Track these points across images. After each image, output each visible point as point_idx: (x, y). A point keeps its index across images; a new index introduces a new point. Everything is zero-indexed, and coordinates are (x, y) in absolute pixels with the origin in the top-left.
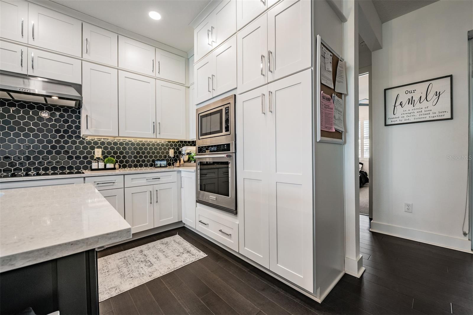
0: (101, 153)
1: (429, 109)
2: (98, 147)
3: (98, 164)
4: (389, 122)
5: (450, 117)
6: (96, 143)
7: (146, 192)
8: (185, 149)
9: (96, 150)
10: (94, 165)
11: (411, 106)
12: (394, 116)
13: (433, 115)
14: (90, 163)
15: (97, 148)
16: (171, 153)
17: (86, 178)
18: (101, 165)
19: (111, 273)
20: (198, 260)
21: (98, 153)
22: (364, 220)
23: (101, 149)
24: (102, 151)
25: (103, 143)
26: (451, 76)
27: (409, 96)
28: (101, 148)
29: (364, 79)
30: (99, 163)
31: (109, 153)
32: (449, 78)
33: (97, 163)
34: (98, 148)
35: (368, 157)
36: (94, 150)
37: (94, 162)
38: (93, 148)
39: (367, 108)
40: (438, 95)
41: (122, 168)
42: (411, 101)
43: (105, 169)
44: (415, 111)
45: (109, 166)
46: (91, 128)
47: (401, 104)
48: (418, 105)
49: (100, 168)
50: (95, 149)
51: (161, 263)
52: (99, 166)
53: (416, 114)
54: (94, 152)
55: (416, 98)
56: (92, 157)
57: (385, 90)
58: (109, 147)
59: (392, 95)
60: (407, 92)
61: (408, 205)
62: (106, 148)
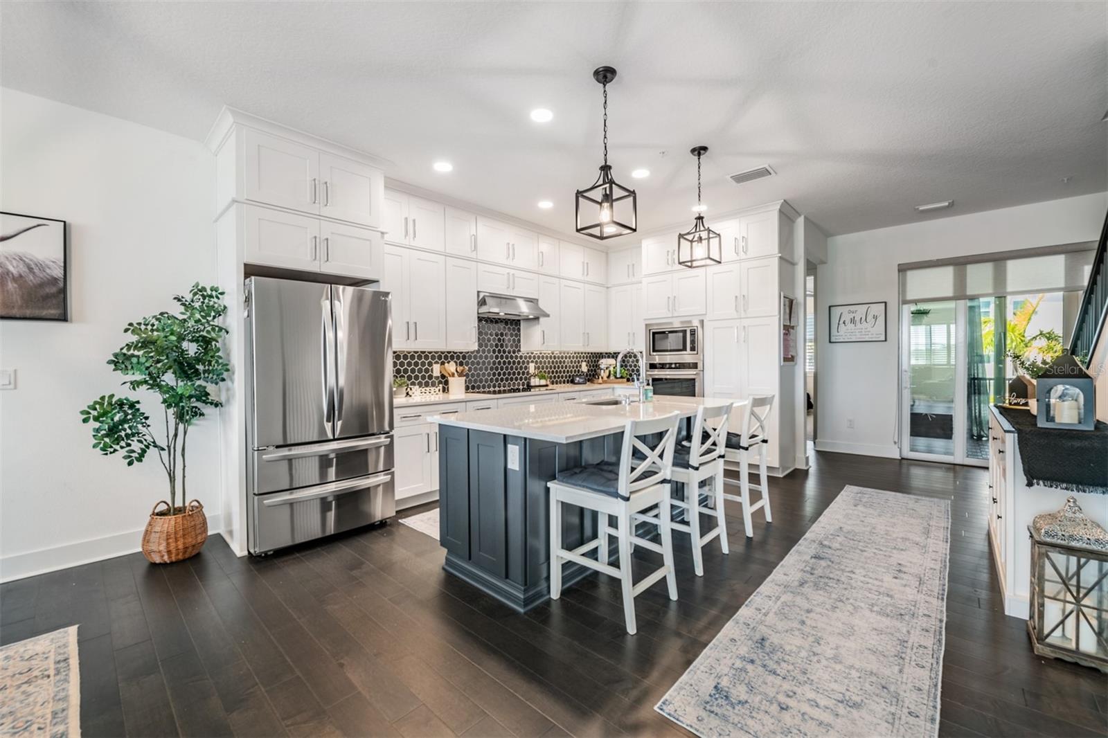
1: (868, 330)
4: (833, 340)
5: (884, 339)
8: (604, 363)
11: (852, 325)
12: (838, 334)
13: (870, 336)
16: (584, 368)
22: (810, 444)
26: (886, 303)
27: (852, 316)
29: (810, 280)
32: (884, 304)
35: (813, 370)
39: (813, 298)
40: (875, 318)
42: (853, 321)
44: (857, 331)
47: (844, 323)
48: (859, 325)
53: (857, 334)
55: (857, 319)
57: (830, 307)
59: (836, 312)
60: (850, 312)
61: (850, 421)
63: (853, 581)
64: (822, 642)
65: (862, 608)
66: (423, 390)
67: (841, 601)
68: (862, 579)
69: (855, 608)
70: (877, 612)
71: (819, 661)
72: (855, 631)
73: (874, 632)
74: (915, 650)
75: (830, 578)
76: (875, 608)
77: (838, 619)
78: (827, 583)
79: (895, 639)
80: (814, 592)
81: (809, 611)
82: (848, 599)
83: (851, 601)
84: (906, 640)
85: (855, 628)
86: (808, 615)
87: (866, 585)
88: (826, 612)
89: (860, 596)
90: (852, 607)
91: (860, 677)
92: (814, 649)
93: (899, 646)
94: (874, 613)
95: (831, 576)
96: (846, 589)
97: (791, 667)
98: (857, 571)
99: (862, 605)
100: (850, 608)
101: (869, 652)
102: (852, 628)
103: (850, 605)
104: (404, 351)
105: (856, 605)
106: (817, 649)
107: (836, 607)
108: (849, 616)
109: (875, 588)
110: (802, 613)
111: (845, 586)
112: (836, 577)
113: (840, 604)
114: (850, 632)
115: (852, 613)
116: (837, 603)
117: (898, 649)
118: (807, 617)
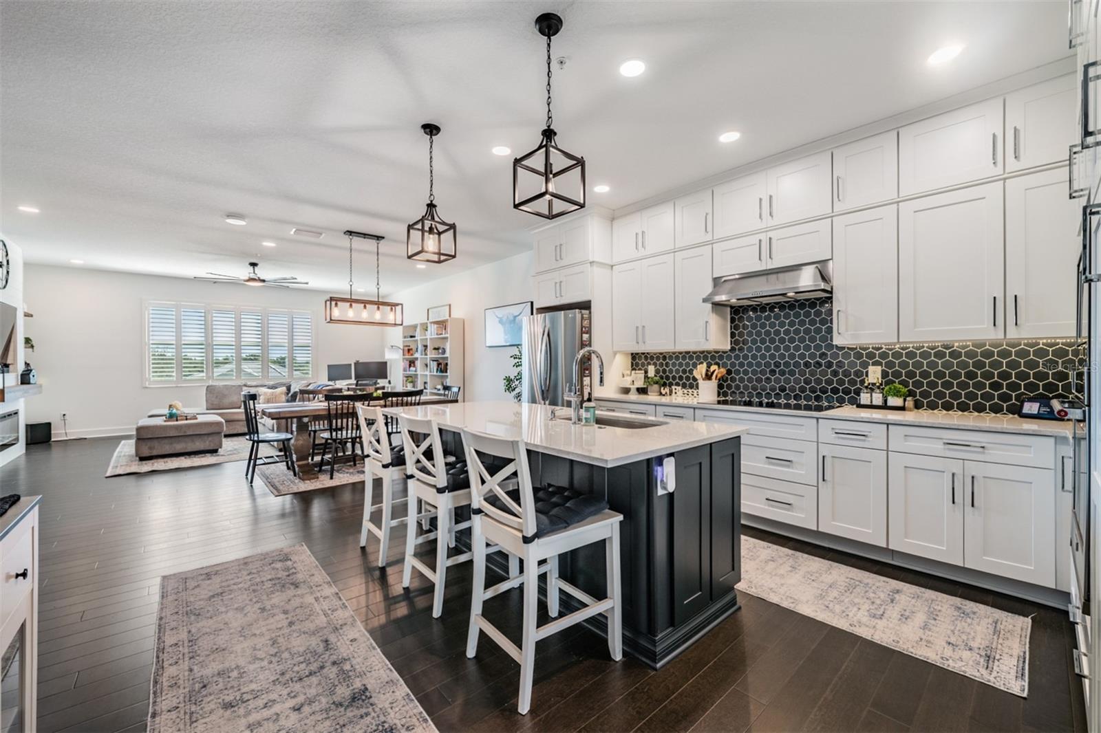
0: (879, 375)
2: (876, 364)
3: (871, 396)
6: (871, 356)
7: (944, 472)
9: (871, 368)
10: (865, 398)
14: (858, 392)
15: (872, 365)
17: (820, 420)
18: (877, 399)
19: (815, 584)
20: (979, 682)
21: (874, 374)
23: (880, 367)
24: (883, 371)
25: (884, 355)
28: (880, 364)
30: (874, 394)
31: (897, 375)
33: (869, 395)
34: (874, 364)
36: (867, 368)
37: (865, 391)
38: (865, 365)
41: (925, 409)
43: (885, 406)
45: (894, 401)
46: (847, 330)
49: (874, 403)
50: (869, 367)
51: (898, 628)
52: (874, 399)
54: (867, 372)
56: (862, 382)
58: (897, 362)
62: (890, 365)
63: (285, 692)
64: (259, 611)
65: (250, 663)
66: (686, 391)
67: (275, 655)
68: (277, 708)
69: (256, 659)
70: (232, 671)
71: (251, 600)
72: (241, 636)
73: (224, 646)
74: (181, 656)
75: (311, 674)
76: (235, 674)
77: (262, 635)
78: (307, 665)
79: (202, 654)
80: (308, 644)
81: (291, 624)
82: (271, 662)
83: (265, 663)
84: (192, 660)
85: (242, 638)
86: (289, 620)
87: (265, 701)
88: (278, 634)
89: (261, 677)
90: (258, 656)
91: (218, 610)
92: (260, 604)
93: (196, 649)
94: (234, 666)
95: (314, 680)
96: (283, 674)
97: (265, 587)
98: (294, 716)
99: (252, 667)
100: (260, 654)
101: (219, 628)
102: (244, 636)
103: (263, 656)
104: (669, 353)
105: (257, 662)
106: (258, 605)
107: (274, 644)
108: (255, 645)
109: (252, 704)
110: (295, 619)
111: (287, 676)
112: (307, 681)
113: (273, 651)
114: (244, 632)
115: (255, 649)
116: (276, 650)
117: (196, 646)
118: (287, 618)
